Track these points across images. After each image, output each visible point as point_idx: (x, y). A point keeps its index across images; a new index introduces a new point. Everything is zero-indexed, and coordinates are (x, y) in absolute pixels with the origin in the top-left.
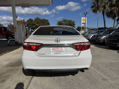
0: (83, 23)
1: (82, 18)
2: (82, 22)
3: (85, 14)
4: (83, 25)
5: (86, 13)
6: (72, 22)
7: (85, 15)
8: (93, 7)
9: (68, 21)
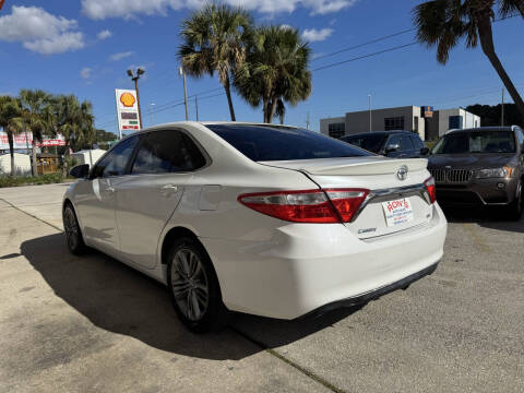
0: (125, 116)
1: (119, 92)
2: (121, 108)
3: (135, 75)
4: (126, 122)
5: (140, 72)
6: (77, 108)
7: (135, 79)
8: (186, 51)
9: (54, 102)
